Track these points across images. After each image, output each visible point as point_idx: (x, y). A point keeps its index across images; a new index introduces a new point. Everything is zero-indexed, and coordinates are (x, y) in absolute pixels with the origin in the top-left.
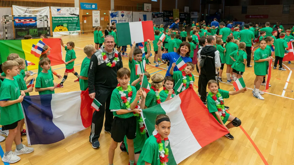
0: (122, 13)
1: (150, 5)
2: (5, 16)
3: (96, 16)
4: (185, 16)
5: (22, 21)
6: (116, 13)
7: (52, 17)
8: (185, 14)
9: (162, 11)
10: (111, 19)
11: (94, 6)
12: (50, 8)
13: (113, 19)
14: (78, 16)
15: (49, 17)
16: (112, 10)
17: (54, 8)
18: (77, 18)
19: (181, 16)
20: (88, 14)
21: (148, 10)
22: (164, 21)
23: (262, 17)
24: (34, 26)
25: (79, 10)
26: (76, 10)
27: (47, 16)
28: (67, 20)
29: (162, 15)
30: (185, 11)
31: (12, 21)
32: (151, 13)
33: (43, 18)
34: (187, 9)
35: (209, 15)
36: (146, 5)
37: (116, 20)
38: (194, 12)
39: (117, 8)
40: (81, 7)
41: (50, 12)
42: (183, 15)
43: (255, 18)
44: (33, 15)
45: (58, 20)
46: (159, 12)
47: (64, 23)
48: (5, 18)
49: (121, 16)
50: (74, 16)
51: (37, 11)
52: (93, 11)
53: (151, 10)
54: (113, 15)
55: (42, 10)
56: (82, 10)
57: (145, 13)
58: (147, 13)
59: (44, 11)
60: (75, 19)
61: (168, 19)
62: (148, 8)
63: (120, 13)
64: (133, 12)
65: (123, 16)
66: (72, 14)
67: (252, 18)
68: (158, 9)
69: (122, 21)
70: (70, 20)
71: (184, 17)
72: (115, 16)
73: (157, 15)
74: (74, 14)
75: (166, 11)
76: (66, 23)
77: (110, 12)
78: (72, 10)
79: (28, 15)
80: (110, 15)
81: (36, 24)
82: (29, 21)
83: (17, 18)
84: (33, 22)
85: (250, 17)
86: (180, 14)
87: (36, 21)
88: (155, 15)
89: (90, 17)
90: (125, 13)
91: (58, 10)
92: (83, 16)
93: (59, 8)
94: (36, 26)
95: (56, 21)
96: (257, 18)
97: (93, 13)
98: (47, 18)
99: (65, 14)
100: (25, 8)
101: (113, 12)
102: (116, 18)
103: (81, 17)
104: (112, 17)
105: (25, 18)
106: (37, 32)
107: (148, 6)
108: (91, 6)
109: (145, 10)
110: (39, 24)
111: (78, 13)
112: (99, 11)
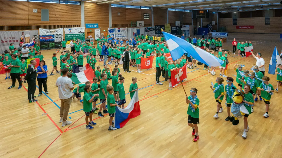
0: (119, 30)
1: (142, 23)
2: (34, 36)
3: (98, 33)
4: (177, 28)
5: (45, 38)
6: (113, 29)
7: (65, 35)
8: (177, 27)
9: (154, 26)
10: (109, 34)
11: (95, 26)
12: (64, 28)
13: (111, 34)
14: (84, 33)
15: (62, 35)
16: (110, 28)
17: (67, 29)
18: (83, 34)
19: (173, 29)
20: (91, 31)
21: (140, 26)
22: (156, 33)
23: (249, 27)
24: (53, 41)
25: (84, 29)
26: (83, 29)
27: (61, 35)
28: (75, 36)
29: (154, 29)
30: (176, 25)
31: (38, 38)
32: (144, 28)
33: (59, 35)
34: (178, 23)
35: (202, 27)
36: (138, 23)
37: (114, 35)
38: (186, 25)
39: (114, 26)
40: (86, 27)
41: (64, 31)
42: (175, 28)
43: (244, 28)
44: (52, 34)
45: (69, 37)
46: (151, 27)
47: (73, 38)
48: (34, 37)
49: (118, 32)
50: (81, 33)
51: (55, 31)
52: (95, 29)
53: (143, 26)
54: (111, 31)
55: (58, 30)
56: (87, 29)
57: (138, 28)
58: (140, 28)
59: (60, 31)
60: (82, 35)
61: (160, 32)
62: (141, 25)
63: (117, 29)
64: (128, 28)
65: (119, 31)
66: (79, 32)
67: (241, 28)
68: (150, 25)
69: (118, 35)
70: (78, 36)
71: (176, 30)
72: (113, 32)
73: (149, 29)
74: (80, 32)
75: (158, 26)
76: (75, 38)
77: (109, 29)
78: (79, 29)
79: (49, 34)
80: (109, 31)
81: (54, 39)
82: (49, 38)
83: (42, 36)
84: (52, 38)
85: (240, 27)
86: (171, 27)
87: (54, 38)
88: (147, 29)
89: (93, 33)
90: (121, 29)
91: (69, 30)
92: (87, 33)
93: (70, 28)
94: (54, 41)
95: (67, 37)
96: (245, 28)
97: (95, 30)
98: (61, 36)
99: (74, 32)
100: (47, 30)
101: (111, 29)
102: (114, 33)
103: (86, 34)
104: (110, 32)
105: (47, 36)
106: (54, 45)
107: (140, 23)
108: (94, 26)
109: (138, 26)
110: (56, 40)
111: (83, 31)
112: (100, 29)
